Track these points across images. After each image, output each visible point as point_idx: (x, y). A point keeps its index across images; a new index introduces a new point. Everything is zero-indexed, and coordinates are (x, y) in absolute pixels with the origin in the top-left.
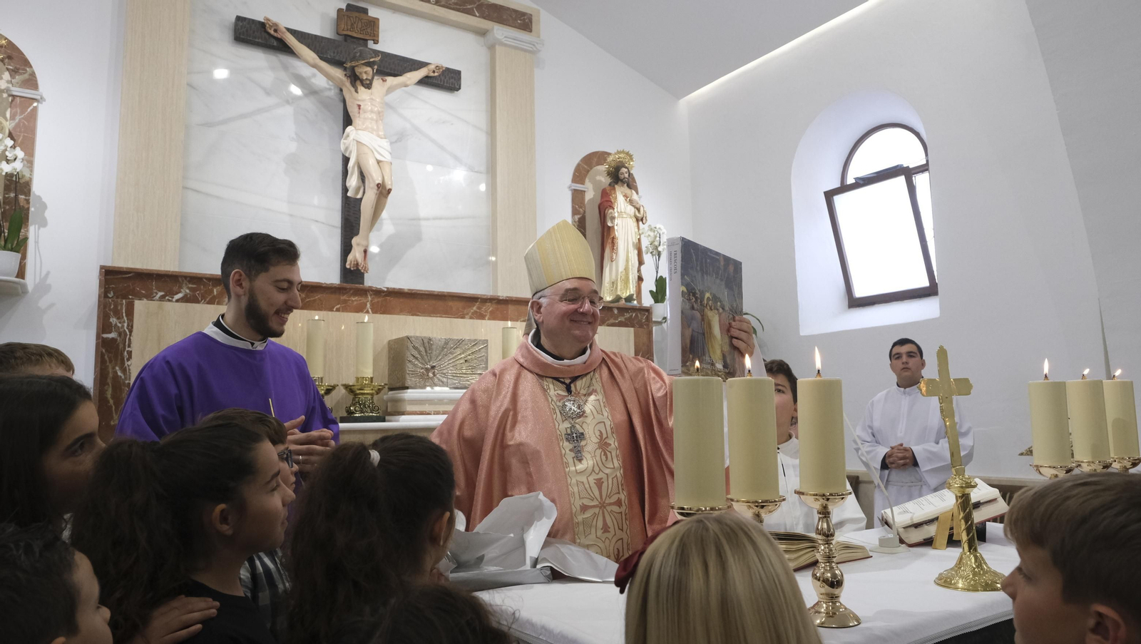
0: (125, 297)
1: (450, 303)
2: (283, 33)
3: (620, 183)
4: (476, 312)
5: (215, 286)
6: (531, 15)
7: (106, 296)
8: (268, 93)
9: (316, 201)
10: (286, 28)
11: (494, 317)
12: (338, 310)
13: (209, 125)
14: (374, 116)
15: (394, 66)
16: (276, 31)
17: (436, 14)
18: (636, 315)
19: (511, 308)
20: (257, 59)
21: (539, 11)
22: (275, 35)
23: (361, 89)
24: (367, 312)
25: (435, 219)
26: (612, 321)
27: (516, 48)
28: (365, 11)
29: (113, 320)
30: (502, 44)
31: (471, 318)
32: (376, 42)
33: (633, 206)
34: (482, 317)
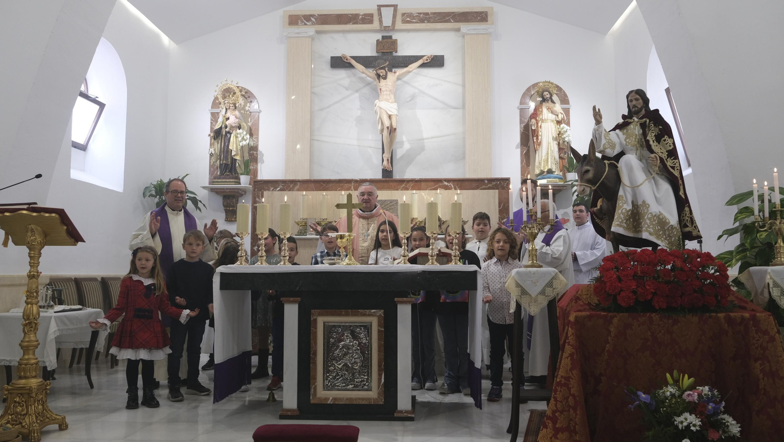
0: (261, 190)
1: (391, 184)
2: (350, 60)
3: (546, 101)
4: (404, 187)
5: (291, 184)
6: (487, 12)
7: (254, 191)
8: (347, 89)
9: (370, 137)
10: (350, 57)
11: (413, 189)
12: (339, 190)
13: (322, 109)
14: (388, 93)
15: (406, 61)
16: (347, 59)
17: (429, 28)
18: (500, 183)
19: (423, 184)
20: (342, 74)
21: (492, 8)
22: (347, 61)
23: (382, 80)
24: (352, 190)
25: (432, 138)
26: (484, 187)
27: (477, 34)
28: (390, 37)
29: (257, 199)
30: (467, 34)
31: (401, 190)
32: (396, 52)
33: (554, 114)
34: (407, 189)
